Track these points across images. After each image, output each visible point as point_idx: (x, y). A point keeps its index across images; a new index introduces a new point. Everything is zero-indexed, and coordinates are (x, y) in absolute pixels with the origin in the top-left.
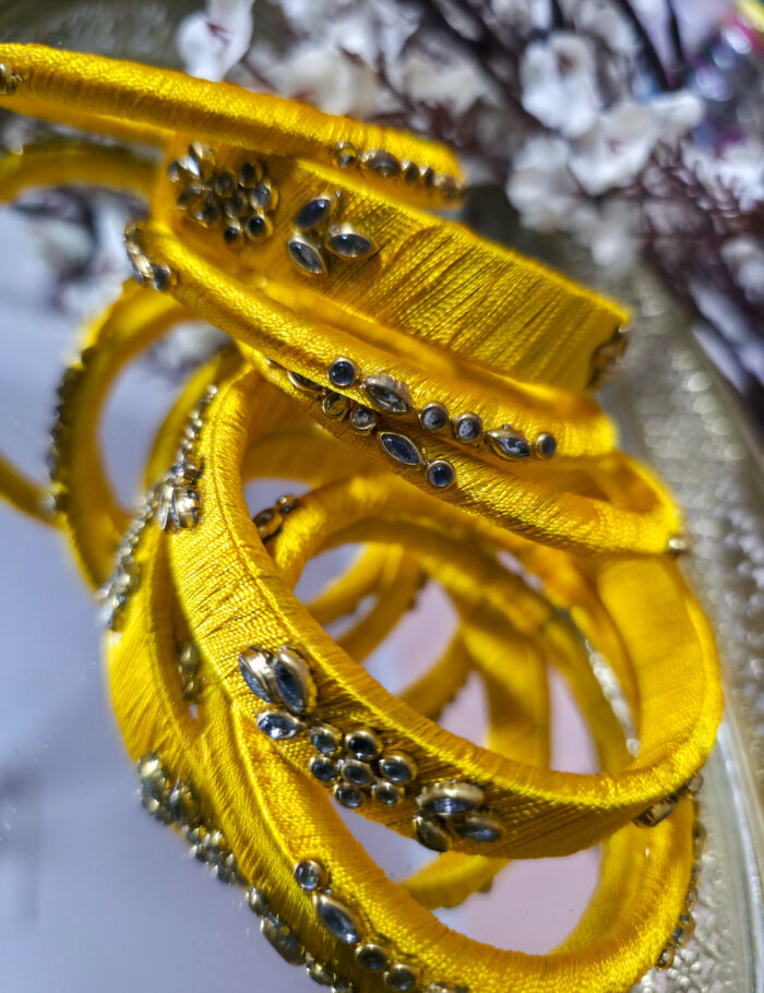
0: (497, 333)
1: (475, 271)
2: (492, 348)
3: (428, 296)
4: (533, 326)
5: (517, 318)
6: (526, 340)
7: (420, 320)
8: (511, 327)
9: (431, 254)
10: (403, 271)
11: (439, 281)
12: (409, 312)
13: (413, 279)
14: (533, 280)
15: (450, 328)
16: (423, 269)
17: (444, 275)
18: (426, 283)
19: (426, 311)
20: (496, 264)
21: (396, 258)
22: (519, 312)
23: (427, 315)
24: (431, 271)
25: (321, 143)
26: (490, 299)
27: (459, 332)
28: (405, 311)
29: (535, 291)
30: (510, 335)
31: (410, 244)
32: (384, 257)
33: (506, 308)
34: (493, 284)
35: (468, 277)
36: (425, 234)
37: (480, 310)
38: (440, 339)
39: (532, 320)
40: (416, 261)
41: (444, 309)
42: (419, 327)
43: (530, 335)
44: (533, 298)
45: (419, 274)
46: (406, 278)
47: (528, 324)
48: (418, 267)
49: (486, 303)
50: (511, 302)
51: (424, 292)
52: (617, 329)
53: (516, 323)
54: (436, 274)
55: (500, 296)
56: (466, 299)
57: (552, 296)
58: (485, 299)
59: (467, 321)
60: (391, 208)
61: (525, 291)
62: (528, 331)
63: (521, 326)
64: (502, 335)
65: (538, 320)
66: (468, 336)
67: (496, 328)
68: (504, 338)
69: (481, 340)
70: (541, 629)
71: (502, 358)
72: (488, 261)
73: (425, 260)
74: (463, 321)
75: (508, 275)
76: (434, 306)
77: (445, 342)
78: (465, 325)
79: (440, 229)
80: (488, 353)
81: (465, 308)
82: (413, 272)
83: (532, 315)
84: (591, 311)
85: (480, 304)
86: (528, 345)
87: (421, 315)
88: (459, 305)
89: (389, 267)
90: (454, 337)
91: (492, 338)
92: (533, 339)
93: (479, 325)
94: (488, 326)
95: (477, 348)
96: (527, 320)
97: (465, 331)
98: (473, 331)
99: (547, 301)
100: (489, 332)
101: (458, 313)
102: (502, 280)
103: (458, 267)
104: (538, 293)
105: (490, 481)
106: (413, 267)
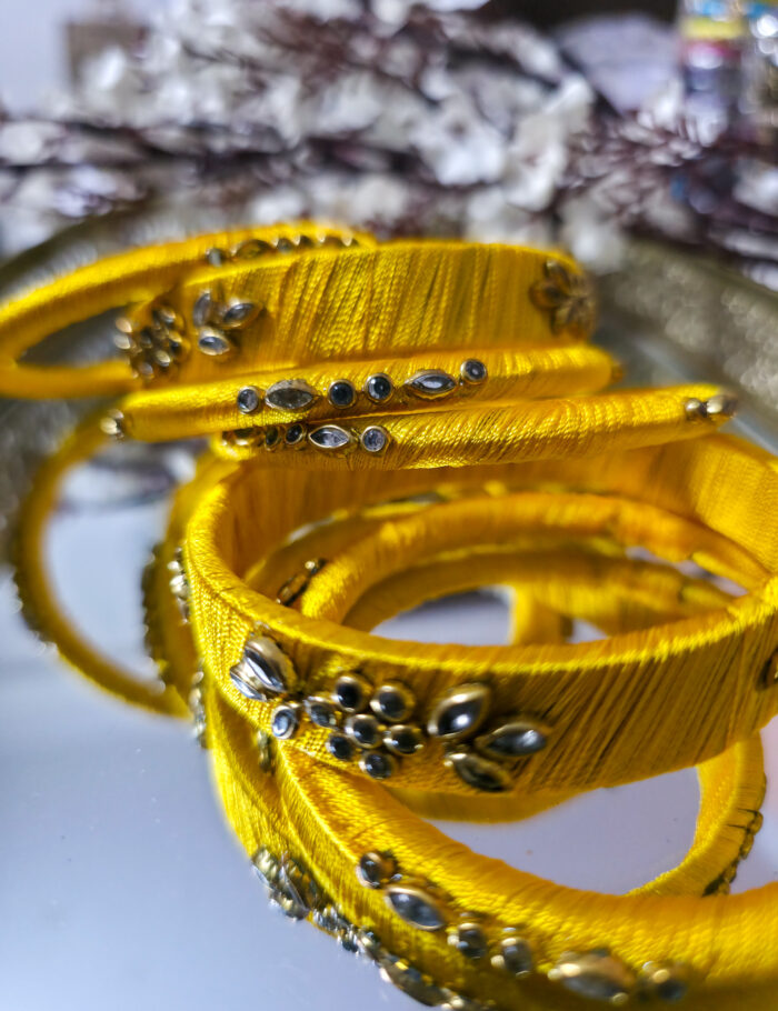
0: (404, 315)
1: (350, 276)
2: (407, 331)
3: (323, 318)
4: (435, 293)
5: (414, 294)
6: (437, 308)
7: (329, 341)
8: (414, 305)
9: (306, 284)
10: (292, 310)
11: (324, 301)
12: (315, 339)
13: (303, 311)
14: (408, 256)
15: (357, 334)
16: (307, 298)
17: (325, 293)
18: (315, 310)
19: (330, 330)
20: (365, 260)
21: (281, 302)
22: (412, 288)
23: (332, 333)
24: (313, 296)
25: (193, 261)
26: (378, 290)
27: (367, 332)
28: (311, 341)
29: (416, 264)
30: (417, 313)
31: (285, 286)
32: (272, 308)
33: (397, 291)
34: (373, 278)
35: (347, 283)
36: (292, 271)
37: (374, 304)
38: (355, 347)
39: (431, 289)
40: (297, 296)
41: (343, 321)
42: (331, 347)
43: (439, 302)
44: (418, 270)
45: (305, 305)
46: (297, 315)
47: (429, 296)
48: (301, 299)
49: (376, 296)
50: (398, 284)
51: (318, 318)
52: (545, 266)
53: (417, 298)
54: (319, 296)
55: (386, 283)
56: (357, 302)
57: (437, 260)
58: (373, 292)
59: (370, 319)
60: (258, 270)
61: (406, 268)
62: (433, 301)
63: (423, 299)
64: (409, 315)
65: (437, 287)
66: (377, 331)
67: (399, 312)
68: (413, 317)
69: (393, 329)
70: (680, 598)
71: (424, 335)
72: (357, 261)
73: (304, 291)
74: (365, 321)
75: (382, 263)
76: (333, 322)
77: (360, 347)
78: (370, 324)
79: (302, 260)
80: (406, 337)
81: (360, 308)
82: (299, 306)
83: (428, 284)
84: (490, 257)
85: (371, 300)
86: (442, 312)
87: (327, 337)
88: (354, 309)
89: (279, 315)
90: (366, 338)
91: (401, 322)
92: (443, 305)
93: (381, 317)
94: (391, 314)
95: (391, 339)
96: (425, 292)
97: (372, 329)
98: (379, 325)
99: (435, 266)
100: (396, 319)
101: (357, 317)
102: (379, 270)
103: (335, 279)
104: (420, 264)
105: (427, 424)
106: (297, 302)
